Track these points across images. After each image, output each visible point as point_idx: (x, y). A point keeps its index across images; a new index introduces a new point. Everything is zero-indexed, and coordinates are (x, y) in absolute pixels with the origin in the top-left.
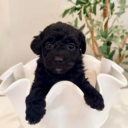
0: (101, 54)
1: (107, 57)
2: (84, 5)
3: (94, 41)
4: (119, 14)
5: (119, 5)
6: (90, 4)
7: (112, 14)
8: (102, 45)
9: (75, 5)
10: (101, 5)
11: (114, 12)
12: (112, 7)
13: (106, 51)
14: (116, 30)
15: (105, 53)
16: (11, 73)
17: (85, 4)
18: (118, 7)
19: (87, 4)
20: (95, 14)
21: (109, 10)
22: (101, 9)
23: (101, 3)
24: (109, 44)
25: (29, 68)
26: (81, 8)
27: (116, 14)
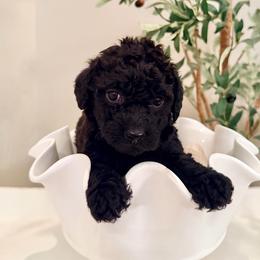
0: (213, 117)
1: (226, 123)
2: (185, 23)
3: (201, 95)
4: (251, 42)
5: (252, 24)
6: (197, 21)
7: (237, 40)
8: (217, 101)
9: (168, 23)
10: (217, 24)
11: (242, 38)
12: (239, 28)
13: (224, 114)
14: (244, 71)
15: (222, 117)
17: (187, 20)
18: (250, 27)
19: (191, 22)
20: (206, 41)
21: (232, 33)
22: (216, 32)
23: (218, 20)
24: (230, 99)
26: (180, 28)
27: (246, 41)
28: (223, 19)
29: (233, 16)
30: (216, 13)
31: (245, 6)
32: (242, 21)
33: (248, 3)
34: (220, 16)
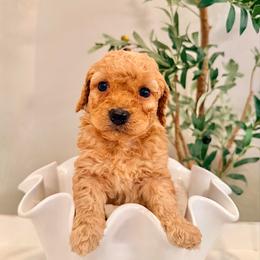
0: (190, 156)
1: (202, 162)
2: (167, 70)
3: (179, 134)
4: (224, 89)
6: (176, 69)
7: (213, 87)
8: (194, 142)
10: (195, 72)
11: (217, 85)
12: (214, 75)
13: (200, 153)
15: (198, 157)
16: (40, 181)
17: (168, 68)
18: (224, 75)
19: (172, 69)
20: (184, 86)
21: (208, 80)
22: (194, 79)
23: (196, 68)
24: (206, 140)
25: (66, 172)
27: (222, 88)
28: (200, 67)
29: (209, 66)
30: (194, 62)
31: (220, 57)
32: (217, 70)
33: (223, 54)
34: (198, 64)
